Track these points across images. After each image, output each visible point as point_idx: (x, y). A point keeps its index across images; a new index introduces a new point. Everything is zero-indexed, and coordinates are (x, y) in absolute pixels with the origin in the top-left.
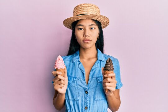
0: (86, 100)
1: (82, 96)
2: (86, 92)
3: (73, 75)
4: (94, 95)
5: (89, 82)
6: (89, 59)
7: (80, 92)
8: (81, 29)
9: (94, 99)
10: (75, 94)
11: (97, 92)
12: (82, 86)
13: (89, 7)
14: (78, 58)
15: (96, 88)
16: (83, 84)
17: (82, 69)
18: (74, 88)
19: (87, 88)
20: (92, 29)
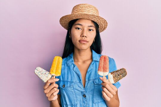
0: (85, 104)
1: (81, 100)
2: (84, 96)
3: (69, 80)
4: (93, 98)
5: (86, 85)
6: (84, 62)
7: (78, 96)
8: (79, 29)
9: (93, 102)
10: (73, 99)
11: (95, 95)
12: (79, 90)
13: (90, 8)
14: (72, 61)
15: (94, 91)
16: (80, 87)
17: (77, 72)
18: (71, 93)
19: (84, 92)
20: (90, 30)
